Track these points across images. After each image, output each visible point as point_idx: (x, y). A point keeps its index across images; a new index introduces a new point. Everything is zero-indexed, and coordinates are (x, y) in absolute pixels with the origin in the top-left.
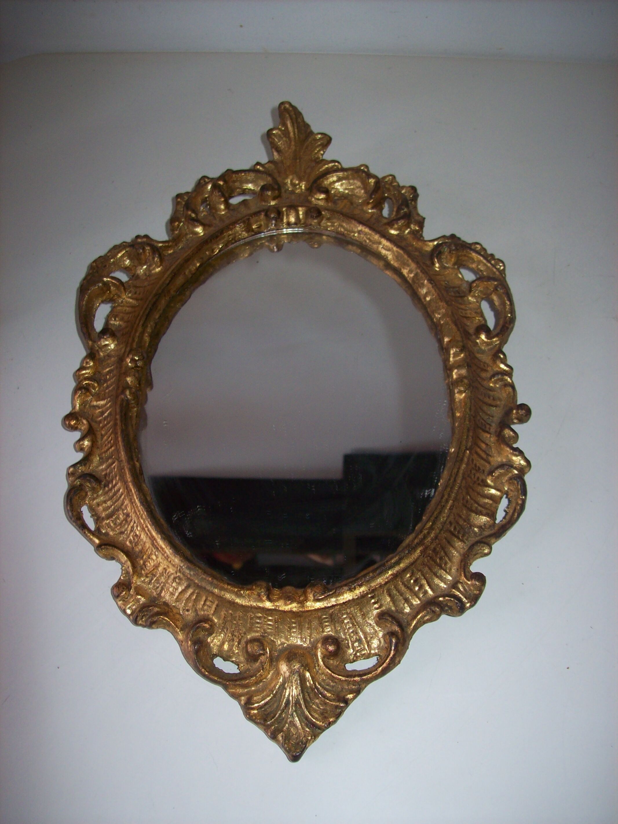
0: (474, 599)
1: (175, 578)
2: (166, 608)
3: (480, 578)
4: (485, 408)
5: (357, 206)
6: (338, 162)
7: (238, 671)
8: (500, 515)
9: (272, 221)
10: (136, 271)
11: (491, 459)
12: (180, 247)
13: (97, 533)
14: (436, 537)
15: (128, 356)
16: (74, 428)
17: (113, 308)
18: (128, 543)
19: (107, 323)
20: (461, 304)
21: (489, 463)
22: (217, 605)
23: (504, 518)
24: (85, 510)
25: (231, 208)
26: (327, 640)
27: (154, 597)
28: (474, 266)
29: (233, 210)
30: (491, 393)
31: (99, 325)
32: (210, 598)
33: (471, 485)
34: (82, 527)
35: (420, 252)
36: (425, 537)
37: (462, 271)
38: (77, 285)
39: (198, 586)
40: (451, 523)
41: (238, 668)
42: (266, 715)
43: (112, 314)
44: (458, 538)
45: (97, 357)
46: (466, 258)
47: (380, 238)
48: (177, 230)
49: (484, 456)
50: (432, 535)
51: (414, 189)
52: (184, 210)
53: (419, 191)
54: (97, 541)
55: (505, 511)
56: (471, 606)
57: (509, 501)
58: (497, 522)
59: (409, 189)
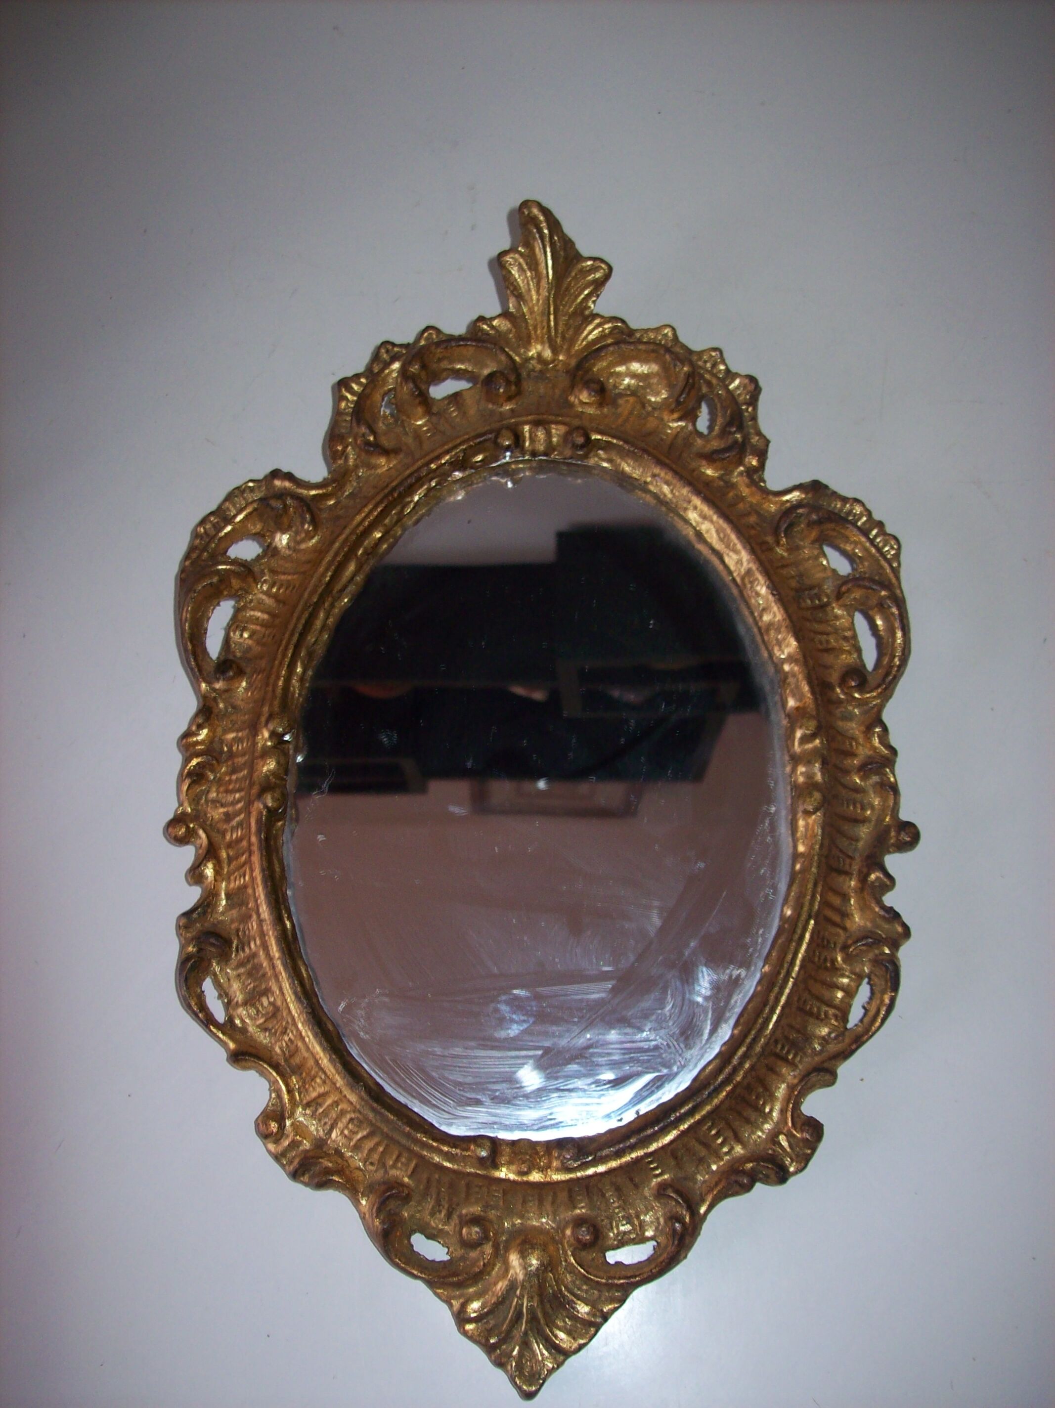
0: (804, 1161)
1: (351, 1120)
2: (340, 1161)
3: (815, 1129)
4: (846, 827)
5: (654, 409)
6: (623, 322)
7: (446, 1258)
8: (855, 1015)
9: (505, 452)
10: (273, 539)
11: (848, 924)
12: (347, 493)
13: (228, 1027)
14: (752, 1067)
15: (266, 725)
16: (181, 841)
17: (238, 611)
18: (277, 1050)
19: (227, 641)
20: (820, 622)
21: (845, 929)
22: (416, 1166)
23: (861, 1021)
24: (208, 986)
25: (435, 409)
26: (579, 1222)
27: (321, 1139)
28: (848, 548)
29: (439, 414)
30: (858, 796)
31: (214, 646)
32: (405, 1154)
33: (813, 974)
34: (207, 1020)
35: (758, 513)
36: (735, 1070)
37: (827, 550)
38: (174, 569)
39: (387, 1136)
40: (776, 1042)
41: (447, 1253)
42: (487, 1330)
43: (236, 623)
44: (785, 1060)
45: (216, 711)
46: (835, 534)
47: (690, 495)
48: (340, 458)
49: (837, 918)
50: (747, 1066)
51: (753, 384)
52: (352, 419)
53: (761, 383)
54: (232, 1045)
55: (864, 1007)
56: (799, 1171)
57: (872, 992)
58: (850, 1025)
59: (747, 381)
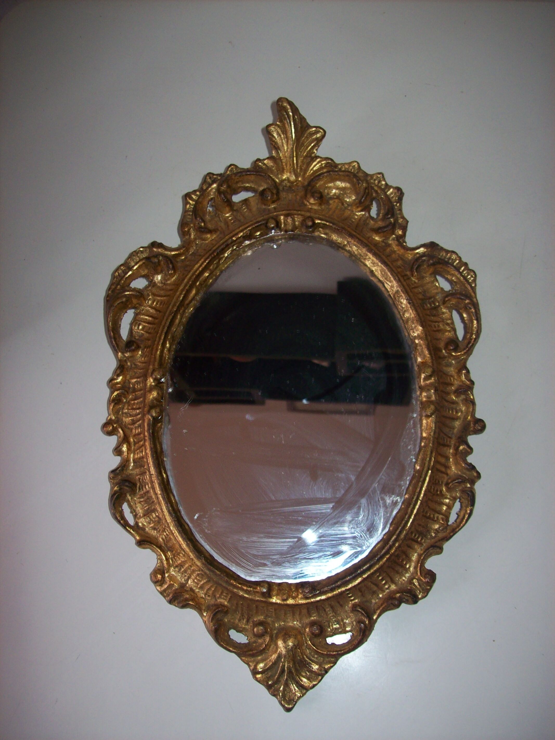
0: (426, 592)
1: (198, 575)
2: (192, 594)
3: (431, 576)
4: (448, 423)
5: (348, 205)
6: (332, 160)
7: (247, 641)
8: (453, 518)
9: (271, 230)
10: (154, 278)
11: (449, 472)
12: (191, 253)
13: (137, 528)
14: (399, 546)
15: (151, 375)
16: (110, 434)
17: (136, 315)
18: (161, 539)
19: (131, 331)
20: (434, 316)
21: (447, 474)
22: (231, 597)
23: (456, 521)
24: (125, 507)
25: (235, 208)
26: (313, 624)
27: (183, 583)
28: (449, 277)
29: (236, 210)
30: (454, 406)
31: (124, 333)
32: (225, 591)
33: (430, 498)
34: (125, 524)
35: (402, 259)
36: (391, 547)
37: (438, 278)
38: (103, 294)
39: (217, 583)
40: (412, 533)
41: (247, 639)
42: (267, 678)
43: (135, 321)
44: (417, 542)
45: (126, 367)
46: (442, 270)
48: (187, 235)
49: (443, 469)
50: (397, 545)
51: (399, 191)
52: (192, 214)
53: (404, 191)
54: (138, 538)
55: (457, 514)
56: (423, 597)
57: (461, 506)
58: (450, 523)
59: (396, 191)
